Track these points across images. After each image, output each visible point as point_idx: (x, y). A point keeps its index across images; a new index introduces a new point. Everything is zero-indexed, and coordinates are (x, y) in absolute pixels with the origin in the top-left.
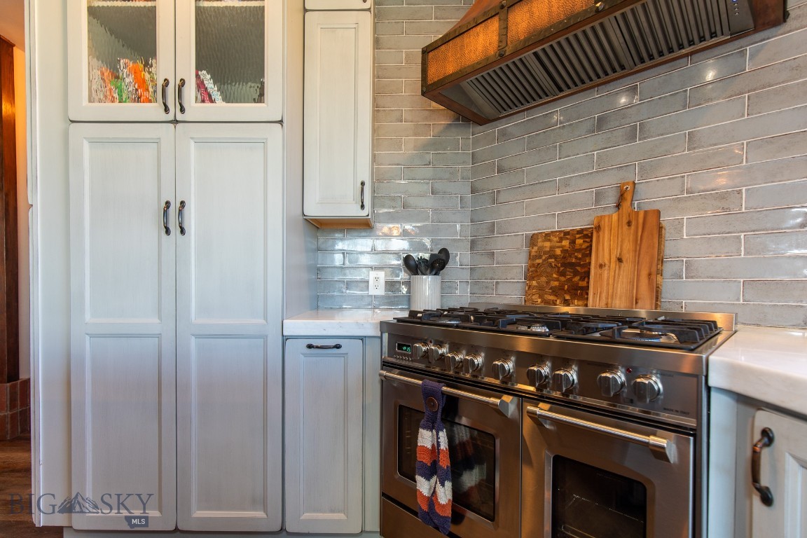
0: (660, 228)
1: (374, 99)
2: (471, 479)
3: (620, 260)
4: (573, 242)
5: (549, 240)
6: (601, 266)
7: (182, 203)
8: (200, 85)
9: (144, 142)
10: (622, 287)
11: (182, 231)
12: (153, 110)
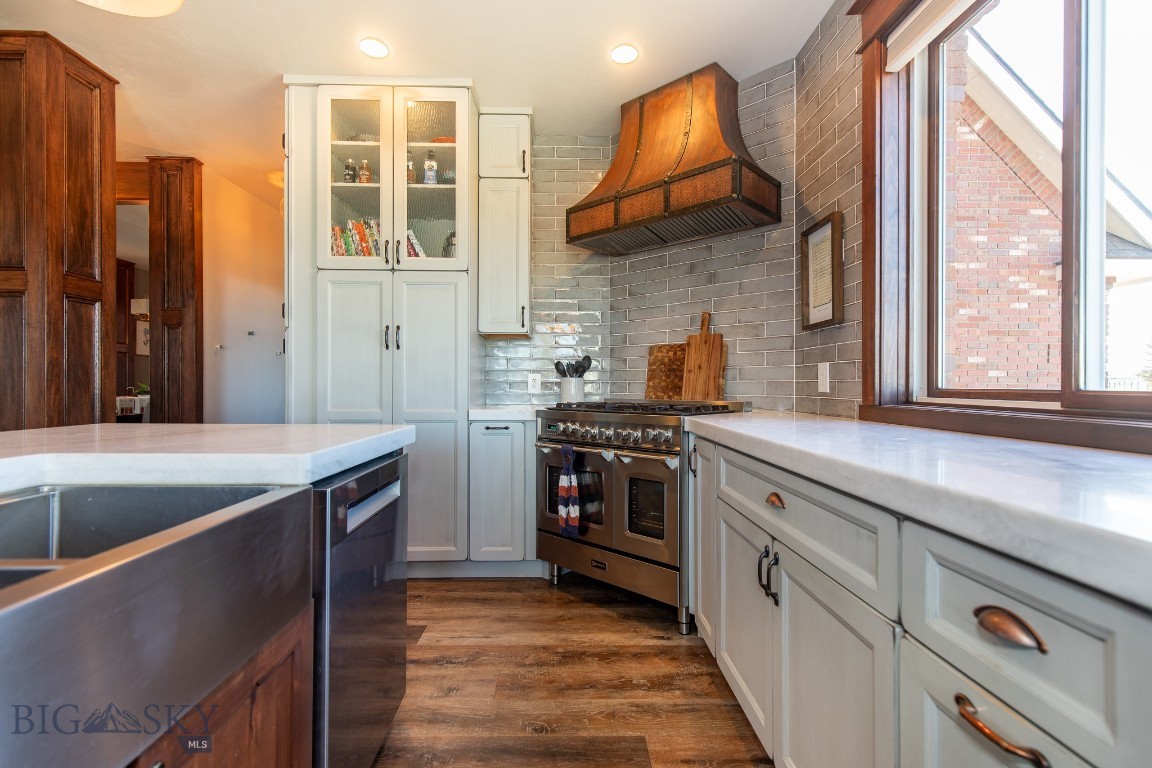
0: (722, 346)
1: (532, 233)
2: (592, 508)
3: (700, 368)
4: (675, 354)
5: (662, 352)
6: (690, 371)
7: (398, 327)
8: (410, 245)
9: (371, 283)
10: (700, 387)
11: (398, 347)
12: (376, 261)
